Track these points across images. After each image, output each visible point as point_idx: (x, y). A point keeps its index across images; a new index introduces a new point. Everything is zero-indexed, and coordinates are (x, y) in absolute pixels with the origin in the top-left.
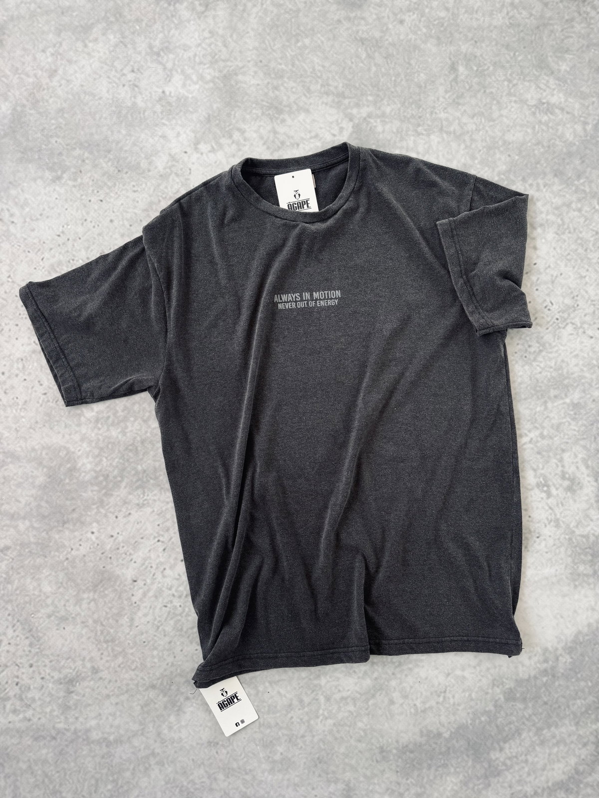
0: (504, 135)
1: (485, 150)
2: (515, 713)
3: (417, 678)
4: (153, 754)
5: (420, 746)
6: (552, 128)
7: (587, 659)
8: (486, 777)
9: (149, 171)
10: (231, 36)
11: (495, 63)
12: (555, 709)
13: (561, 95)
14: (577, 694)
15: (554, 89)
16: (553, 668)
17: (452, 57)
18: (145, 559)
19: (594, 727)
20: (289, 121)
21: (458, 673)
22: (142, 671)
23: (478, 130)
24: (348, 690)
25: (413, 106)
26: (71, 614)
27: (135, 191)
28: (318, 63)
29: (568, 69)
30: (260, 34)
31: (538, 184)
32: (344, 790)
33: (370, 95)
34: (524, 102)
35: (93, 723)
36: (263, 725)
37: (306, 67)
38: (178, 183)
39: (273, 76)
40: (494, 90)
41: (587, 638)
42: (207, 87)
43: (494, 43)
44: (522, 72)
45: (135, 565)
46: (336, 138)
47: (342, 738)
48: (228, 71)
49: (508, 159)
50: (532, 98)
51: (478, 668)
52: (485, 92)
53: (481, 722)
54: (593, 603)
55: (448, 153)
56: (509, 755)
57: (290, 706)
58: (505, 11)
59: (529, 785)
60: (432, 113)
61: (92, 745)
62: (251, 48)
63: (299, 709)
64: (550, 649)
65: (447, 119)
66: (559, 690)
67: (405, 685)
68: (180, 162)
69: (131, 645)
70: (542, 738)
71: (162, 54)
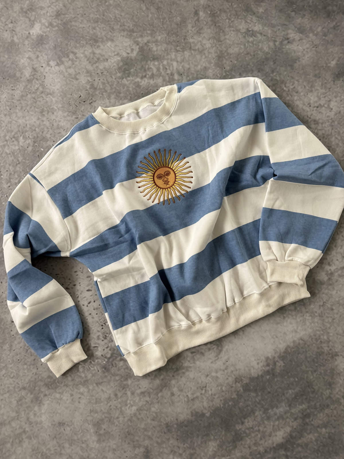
0: (227, 49)
1: (217, 58)
2: (250, 399)
3: (188, 379)
4: (24, 432)
5: (191, 422)
6: (255, 44)
7: (294, 363)
8: (234, 441)
9: (21, 78)
11: (221, 10)
12: (275, 396)
13: (260, 26)
14: (289, 386)
15: (256, 23)
16: (273, 370)
17: (195, 7)
19: (301, 407)
20: (102, 47)
21: (214, 374)
22: (17, 378)
25: (174, 35)
27: (13, 90)
28: (118, 14)
29: (263, 11)
32: (144, 452)
34: (238, 31)
36: (93, 411)
37: (111, 17)
38: (38, 84)
39: (92, 22)
40: (220, 25)
41: (293, 350)
44: (236, 14)
46: (129, 55)
47: (142, 418)
48: (66, 20)
49: (231, 63)
50: (243, 28)
51: (226, 371)
53: (229, 406)
54: (295, 328)
55: (195, 61)
56: (248, 426)
57: (109, 399)
59: (261, 446)
60: (184, 39)
63: (115, 400)
64: (270, 357)
65: (193, 43)
66: (277, 384)
67: (180, 383)
68: (39, 72)
69: (11, 362)
70: (268, 415)
71: (28, 12)
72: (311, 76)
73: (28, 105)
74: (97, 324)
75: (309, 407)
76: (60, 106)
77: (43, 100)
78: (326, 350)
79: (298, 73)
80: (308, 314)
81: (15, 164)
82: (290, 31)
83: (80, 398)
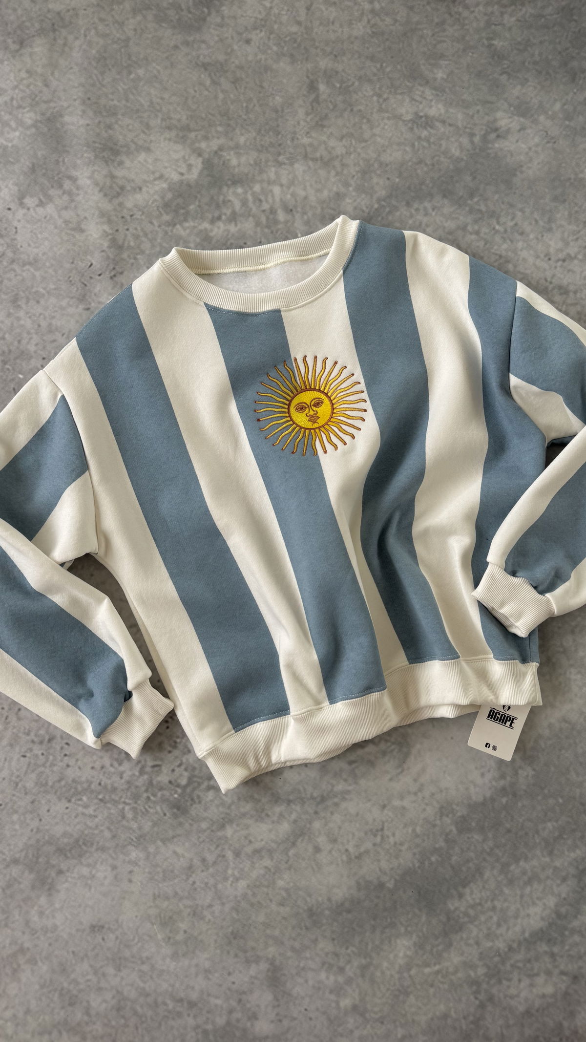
10: (52, 74)
23: (349, 153)
24: (262, 840)
30: (85, 69)
31: (425, 209)
33: (220, 125)
42: (28, 133)
43: (356, 56)
52: (352, 110)
58: (365, 19)
62: (76, 85)
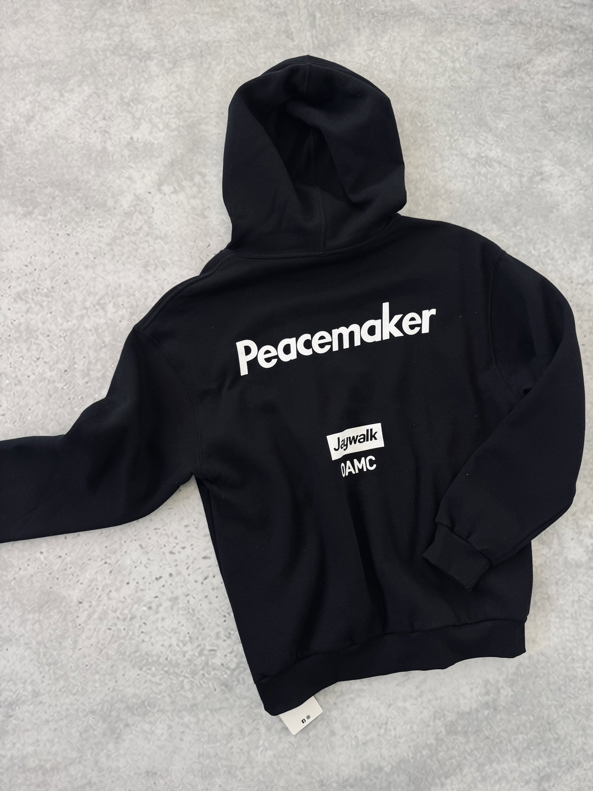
0: (446, 184)
1: (428, 197)
2: (457, 747)
3: (358, 709)
5: (361, 780)
6: (490, 179)
7: (528, 692)
9: (115, 208)
11: (438, 120)
12: (497, 743)
13: (499, 150)
14: (518, 729)
16: (494, 701)
18: (91, 581)
19: (536, 763)
21: (400, 704)
22: (83, 695)
26: (15, 635)
27: (100, 227)
29: (505, 127)
34: (465, 155)
35: (30, 749)
36: (203, 755)
38: (141, 220)
40: (437, 144)
41: (529, 670)
44: (462, 129)
45: (82, 586)
47: (282, 771)
48: (192, 121)
50: (472, 152)
51: (419, 699)
53: (422, 756)
57: (230, 735)
61: (28, 773)
63: (240, 739)
64: (492, 681)
66: (501, 724)
67: (346, 715)
68: (144, 201)
69: (73, 668)
70: (484, 774)
71: (132, 104)
72: (575, 235)
73: (123, 253)
74: (217, 613)
75: (549, 763)
76: (176, 258)
77: (149, 246)
78: (579, 674)
79: (555, 228)
80: (553, 614)
81: (99, 347)
82: (545, 162)
83: (183, 732)
